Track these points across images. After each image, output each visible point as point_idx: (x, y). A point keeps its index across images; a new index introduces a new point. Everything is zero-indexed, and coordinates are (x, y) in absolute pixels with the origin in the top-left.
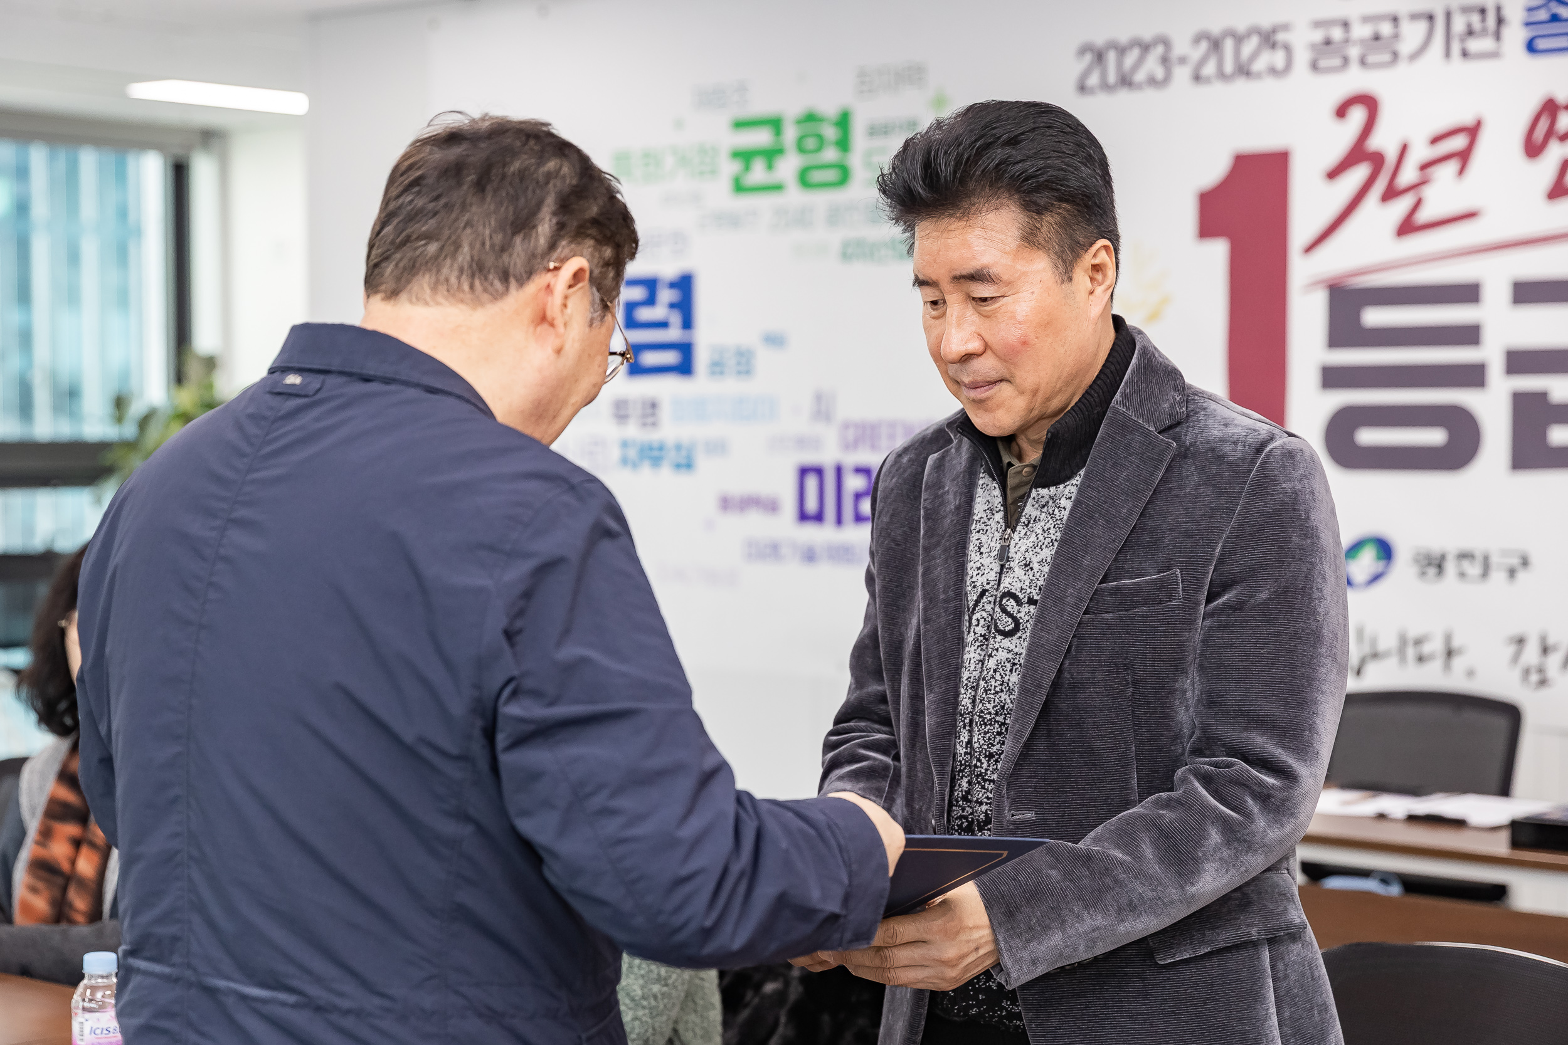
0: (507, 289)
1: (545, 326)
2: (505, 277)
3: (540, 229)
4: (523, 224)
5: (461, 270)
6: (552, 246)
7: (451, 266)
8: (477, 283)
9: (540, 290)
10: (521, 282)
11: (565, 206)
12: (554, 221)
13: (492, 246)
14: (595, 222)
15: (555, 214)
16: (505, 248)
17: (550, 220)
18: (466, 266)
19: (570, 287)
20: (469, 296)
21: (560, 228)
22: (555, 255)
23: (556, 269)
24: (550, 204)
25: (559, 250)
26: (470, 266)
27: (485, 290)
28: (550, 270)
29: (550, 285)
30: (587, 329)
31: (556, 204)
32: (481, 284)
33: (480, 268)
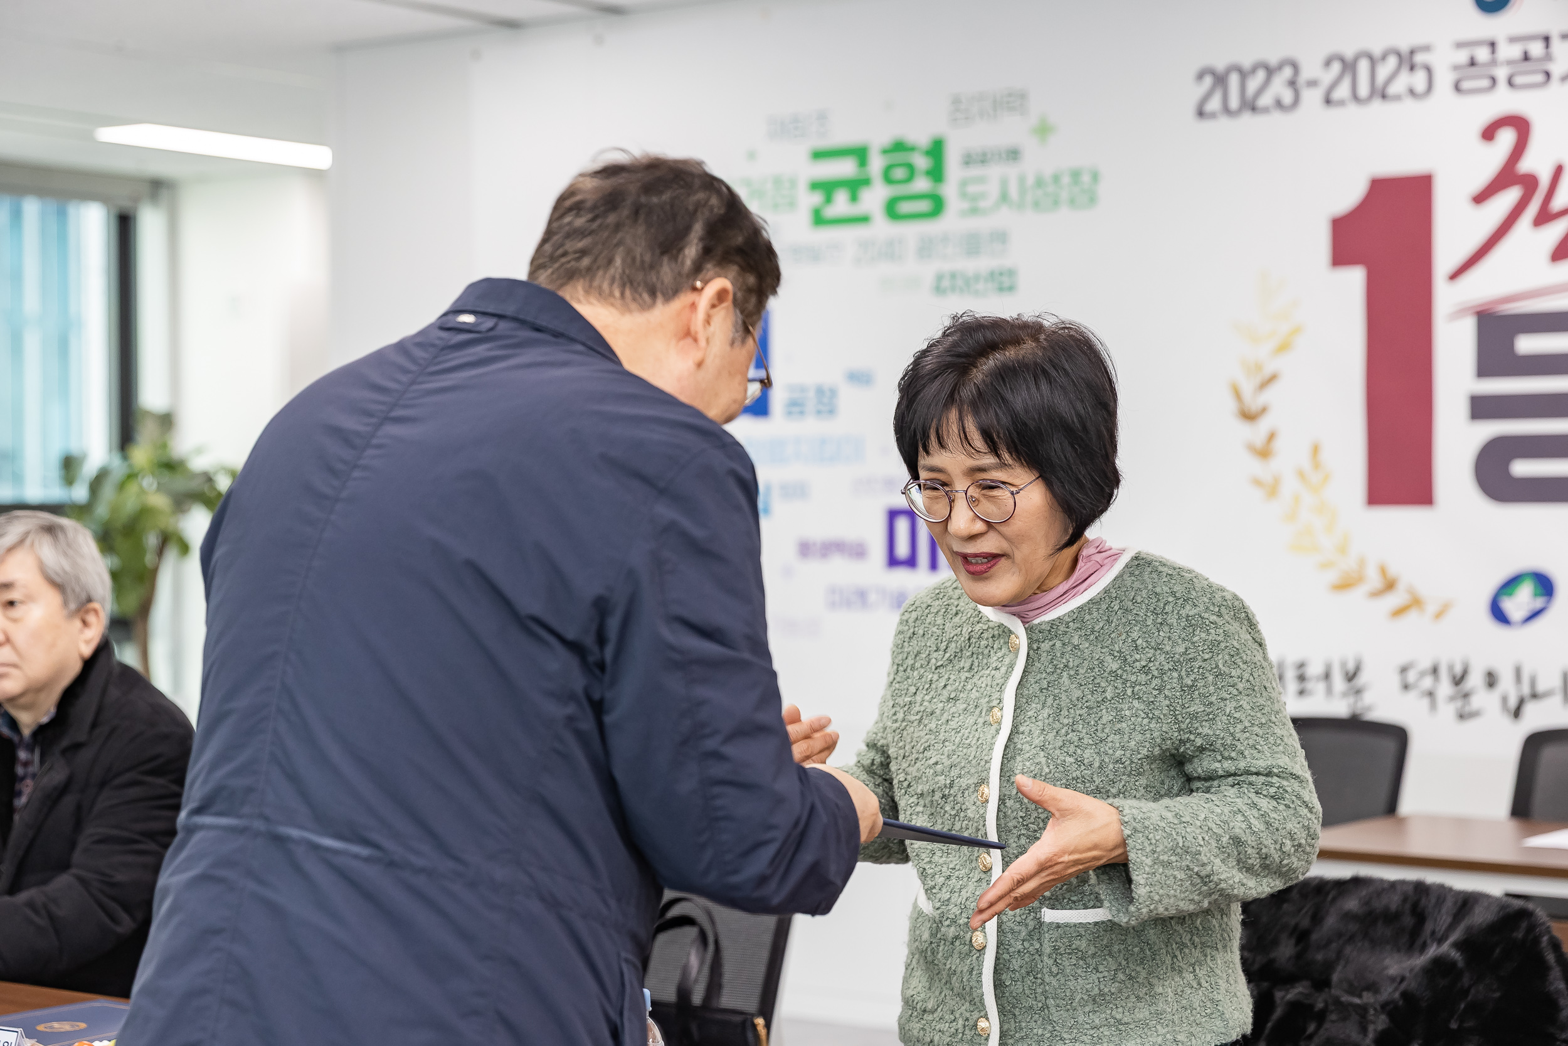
0: (655, 302)
1: (689, 341)
2: (653, 291)
3: (687, 251)
4: (670, 246)
5: (613, 280)
6: (698, 268)
7: (604, 277)
8: (628, 293)
9: (687, 306)
10: (667, 298)
11: (712, 234)
12: (702, 245)
13: (643, 262)
15: (701, 239)
16: (654, 266)
17: (697, 244)
18: (617, 276)
19: (713, 306)
20: (618, 302)
21: (707, 252)
22: (701, 276)
23: (703, 287)
24: (698, 229)
25: (705, 270)
26: (621, 278)
27: (634, 299)
28: (694, 289)
29: (693, 306)
30: (728, 348)
31: (703, 230)
32: (631, 294)
33: (630, 281)
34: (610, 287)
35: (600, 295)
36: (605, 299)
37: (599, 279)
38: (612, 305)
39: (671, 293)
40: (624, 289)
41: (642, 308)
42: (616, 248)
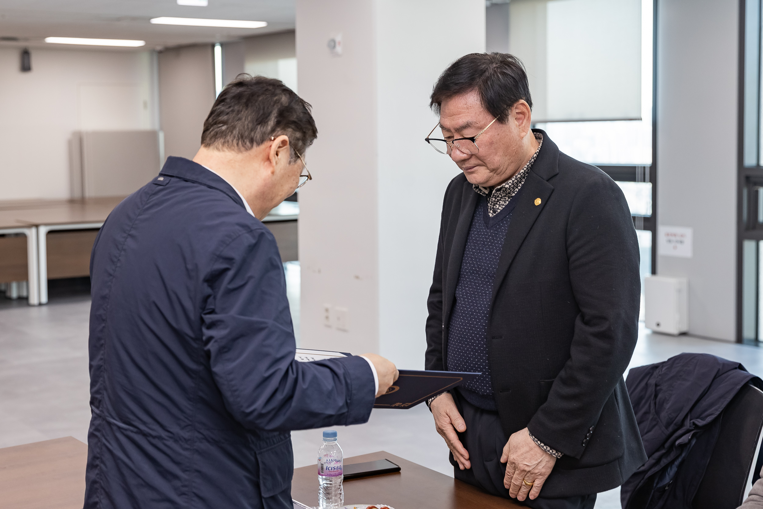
0: (252, 146)
1: (268, 162)
2: (252, 141)
3: (269, 123)
4: (262, 120)
5: (235, 137)
6: (273, 130)
7: (230, 136)
8: (240, 143)
9: (267, 147)
10: (259, 144)
11: (281, 115)
12: (276, 120)
13: (248, 128)
15: (276, 117)
16: (253, 129)
17: (274, 120)
18: (236, 136)
19: (279, 147)
20: (236, 148)
21: (278, 123)
22: (274, 134)
23: (274, 139)
24: (274, 113)
25: (276, 132)
26: (238, 136)
27: (243, 146)
28: (271, 140)
29: (271, 146)
30: (288, 165)
31: (277, 113)
32: (242, 144)
33: (242, 137)
34: (232, 141)
35: (228, 146)
36: (230, 147)
37: (228, 137)
38: (233, 150)
39: (262, 141)
40: (239, 142)
41: (247, 150)
42: (237, 122)
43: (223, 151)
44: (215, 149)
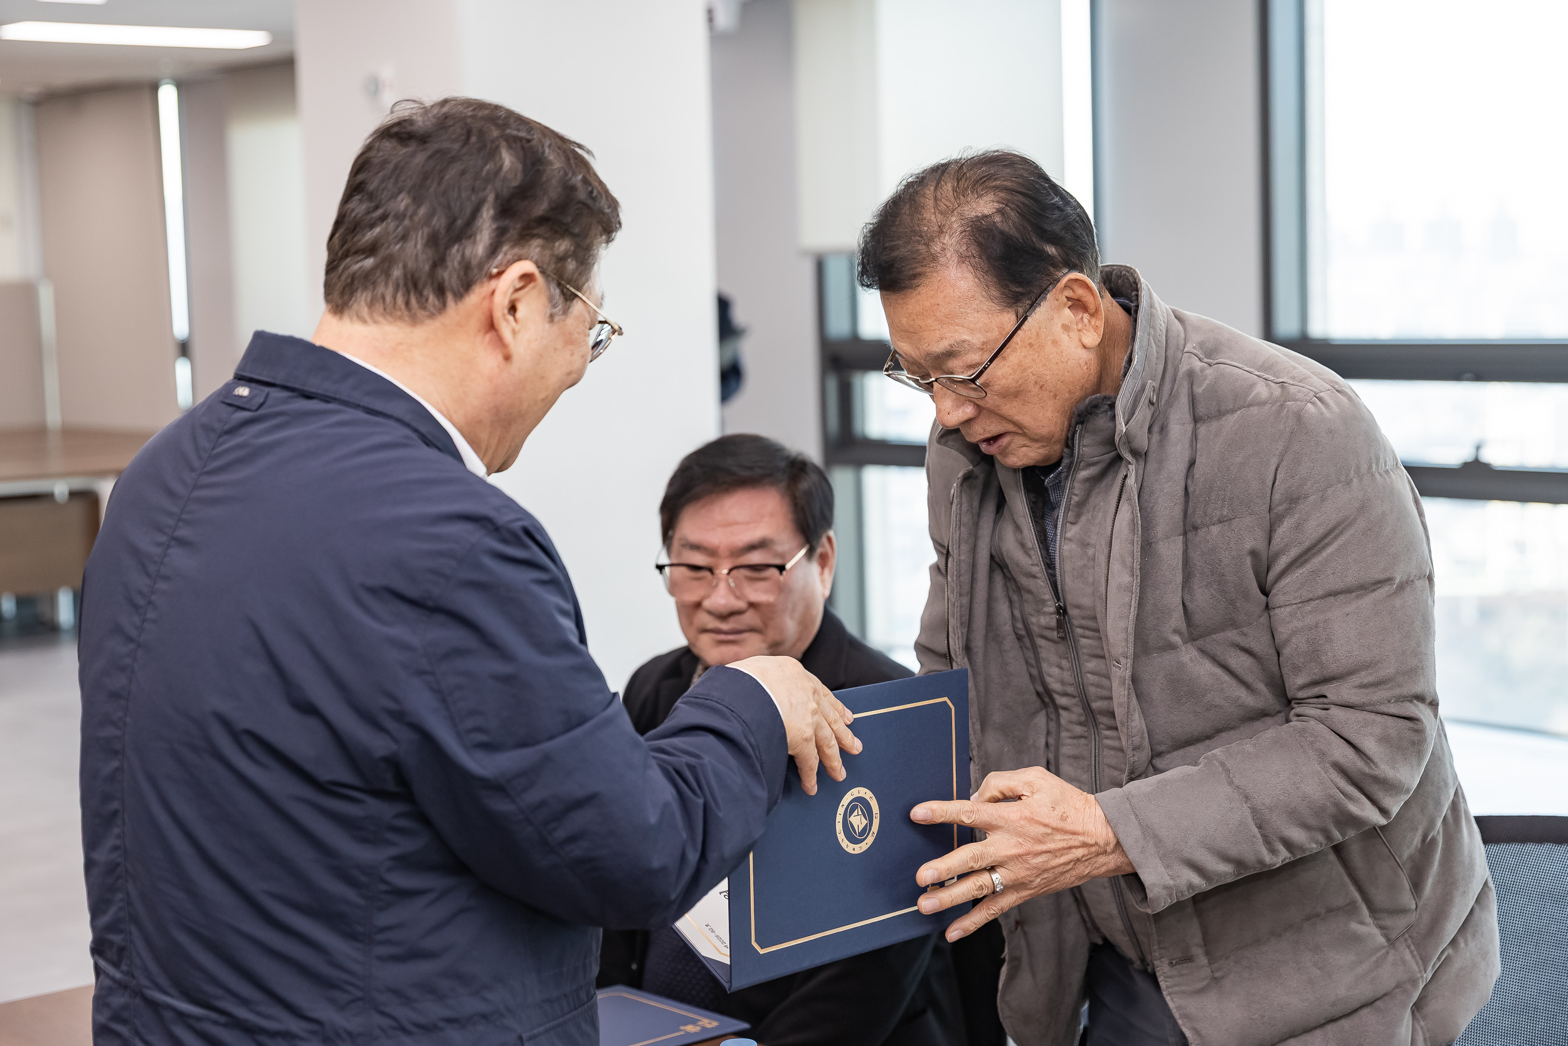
0: (444, 305)
2: (441, 291)
3: (478, 237)
5: (397, 288)
7: (386, 285)
8: (413, 301)
9: (484, 298)
10: (459, 296)
11: (506, 210)
12: (494, 226)
13: (426, 261)
14: (543, 220)
16: (439, 262)
17: (490, 226)
18: (401, 283)
20: (406, 313)
21: (501, 234)
22: (497, 261)
23: (500, 274)
25: (500, 257)
26: (406, 284)
27: (423, 307)
28: (492, 277)
29: (493, 292)
30: (547, 326)
31: (494, 208)
32: (418, 302)
33: (415, 285)
34: (394, 297)
35: (385, 309)
36: (390, 312)
37: (381, 289)
38: (400, 318)
39: (467, 286)
40: (409, 296)
41: (432, 316)
42: (398, 247)
43: (376, 322)
44: (355, 318)
